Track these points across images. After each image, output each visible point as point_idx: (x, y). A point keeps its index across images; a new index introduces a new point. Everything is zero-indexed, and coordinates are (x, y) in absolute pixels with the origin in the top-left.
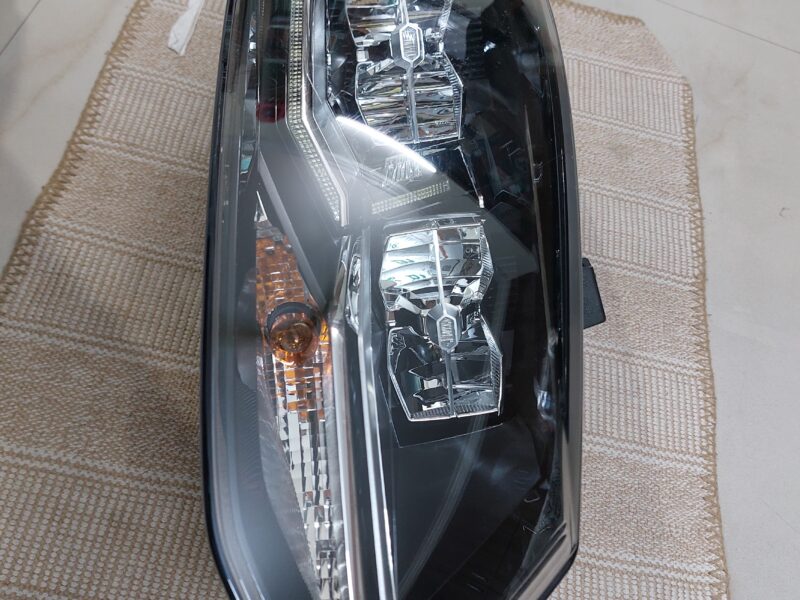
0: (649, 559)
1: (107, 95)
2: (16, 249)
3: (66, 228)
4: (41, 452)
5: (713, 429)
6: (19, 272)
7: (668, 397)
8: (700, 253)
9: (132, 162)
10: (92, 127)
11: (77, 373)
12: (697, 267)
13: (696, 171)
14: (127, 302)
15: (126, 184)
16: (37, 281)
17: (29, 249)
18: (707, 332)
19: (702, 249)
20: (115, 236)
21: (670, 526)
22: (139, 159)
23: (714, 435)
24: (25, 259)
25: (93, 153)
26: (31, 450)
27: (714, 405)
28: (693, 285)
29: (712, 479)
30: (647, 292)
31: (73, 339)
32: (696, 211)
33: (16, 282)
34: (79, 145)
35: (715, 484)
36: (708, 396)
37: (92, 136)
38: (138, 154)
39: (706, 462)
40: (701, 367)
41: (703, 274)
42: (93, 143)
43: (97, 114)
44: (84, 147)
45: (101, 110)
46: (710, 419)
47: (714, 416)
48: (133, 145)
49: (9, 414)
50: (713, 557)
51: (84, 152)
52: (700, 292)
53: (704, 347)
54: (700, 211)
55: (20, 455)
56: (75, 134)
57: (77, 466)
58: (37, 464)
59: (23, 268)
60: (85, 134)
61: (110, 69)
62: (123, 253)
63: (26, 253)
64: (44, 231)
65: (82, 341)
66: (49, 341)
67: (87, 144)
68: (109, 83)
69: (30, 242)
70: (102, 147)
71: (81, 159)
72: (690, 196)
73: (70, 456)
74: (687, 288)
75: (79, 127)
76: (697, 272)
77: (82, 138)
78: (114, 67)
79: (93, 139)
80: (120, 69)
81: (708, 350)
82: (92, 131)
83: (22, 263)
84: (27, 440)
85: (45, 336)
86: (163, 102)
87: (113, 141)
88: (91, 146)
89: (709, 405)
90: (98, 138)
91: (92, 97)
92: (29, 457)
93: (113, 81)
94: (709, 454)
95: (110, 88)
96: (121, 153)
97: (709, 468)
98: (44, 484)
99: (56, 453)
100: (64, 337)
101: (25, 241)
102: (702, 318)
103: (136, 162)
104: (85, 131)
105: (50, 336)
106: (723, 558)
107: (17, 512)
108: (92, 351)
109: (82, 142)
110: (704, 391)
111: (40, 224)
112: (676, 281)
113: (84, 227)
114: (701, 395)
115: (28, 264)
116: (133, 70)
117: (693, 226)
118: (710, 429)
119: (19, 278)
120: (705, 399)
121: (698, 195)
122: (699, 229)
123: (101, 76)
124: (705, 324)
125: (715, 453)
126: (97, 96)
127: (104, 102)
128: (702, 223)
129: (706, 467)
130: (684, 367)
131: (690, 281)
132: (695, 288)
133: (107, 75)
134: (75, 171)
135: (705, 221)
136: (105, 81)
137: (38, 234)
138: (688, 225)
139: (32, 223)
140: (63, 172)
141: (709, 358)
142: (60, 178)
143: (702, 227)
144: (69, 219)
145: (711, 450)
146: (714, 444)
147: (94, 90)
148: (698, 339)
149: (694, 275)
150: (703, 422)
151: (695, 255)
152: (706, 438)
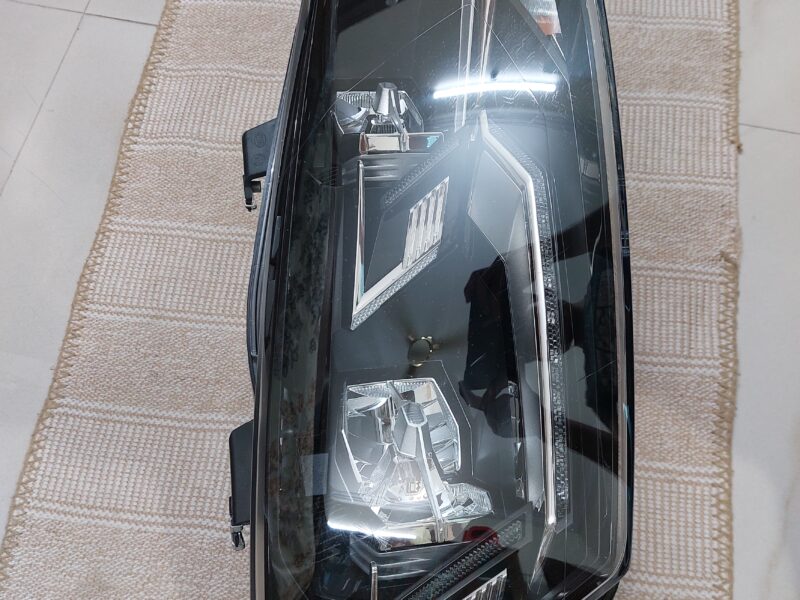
0: (185, 148)
1: (715, 544)
2: (734, 339)
3: (701, 367)
4: (654, 186)
5: (92, 253)
6: (724, 322)
7: (127, 280)
9: (664, 460)
10: (716, 496)
11: (647, 244)
12: (45, 427)
15: (662, 431)
16: (706, 317)
17: (724, 342)
18: (63, 349)
19: (32, 452)
20: (655, 369)
21: (159, 175)
22: (659, 465)
23: (93, 249)
24: (723, 334)
25: (705, 465)
26: (662, 186)
27: (82, 276)
28: (59, 406)
29: (108, 212)
30: (116, 388)
31: (661, 270)
32: (20, 506)
33: (723, 312)
34: (721, 470)
35: (107, 208)
36: (85, 284)
37: (713, 485)
38: (661, 471)
39: (109, 226)
40: (82, 313)
41: (41, 420)
42: (711, 476)
43: (718, 516)
44: (715, 469)
45: (715, 521)
47: (86, 266)
48: (670, 482)
49: (687, 206)
50: (128, 154)
51: (713, 463)
52: (53, 396)
53: (71, 333)
54: (14, 507)
55: (668, 182)
56: (729, 481)
58: (654, 177)
59: (722, 326)
60: (720, 486)
61: (724, 583)
63: (725, 338)
64: (718, 359)
65: (652, 269)
66: (678, 265)
67: (714, 473)
68: (718, 563)
69: (726, 347)
70: (698, 474)
71: (714, 454)
72: (19, 529)
74: (65, 401)
75: (729, 493)
76: (47, 422)
77: (722, 480)
78: (720, 588)
79: (710, 482)
80: (714, 586)
81: (68, 331)
82: (714, 491)
83: (725, 330)
84: (667, 191)
85: (682, 268)
86: (655, 548)
87: (691, 483)
88: (710, 472)
89: (87, 276)
90: (707, 485)
91: (730, 537)
92: (662, 181)
93: (716, 568)
94: (103, 233)
95: (716, 557)
96: (678, 469)
97: (107, 221)
99: (644, 186)
100: (668, 270)
101: (730, 347)
102: (62, 365)
103: (660, 461)
104: (721, 490)
105: (679, 270)
106: (122, 153)
107: (656, 146)
108: (642, 262)
109: (719, 475)
110: (87, 288)
111: (724, 365)
112: (77, 408)
113: (685, 371)
114: (92, 285)
115: (720, 330)
116: (700, 589)
117: (30, 485)
118: (95, 254)
119: (722, 317)
120: (89, 281)
121: (8, 531)
122: (24, 480)
123: (730, 571)
124: (61, 359)
125: (97, 234)
126: (724, 540)
127: (716, 534)
128: (18, 489)
129: (111, 221)
130: (99, 312)
131: (60, 409)
132: (57, 401)
133: (724, 575)
134: (714, 437)
135: (12, 493)
136: (724, 565)
137: (722, 356)
138: (37, 486)
139: (731, 365)
140: (724, 433)
141: (70, 322)
142: (725, 425)
143: (20, 483)
144: (702, 376)
145: (101, 236)
146: (95, 242)
147: (730, 548)
148: (75, 342)
149: (53, 417)
150: (99, 260)
151: (42, 443)
152: (101, 247)
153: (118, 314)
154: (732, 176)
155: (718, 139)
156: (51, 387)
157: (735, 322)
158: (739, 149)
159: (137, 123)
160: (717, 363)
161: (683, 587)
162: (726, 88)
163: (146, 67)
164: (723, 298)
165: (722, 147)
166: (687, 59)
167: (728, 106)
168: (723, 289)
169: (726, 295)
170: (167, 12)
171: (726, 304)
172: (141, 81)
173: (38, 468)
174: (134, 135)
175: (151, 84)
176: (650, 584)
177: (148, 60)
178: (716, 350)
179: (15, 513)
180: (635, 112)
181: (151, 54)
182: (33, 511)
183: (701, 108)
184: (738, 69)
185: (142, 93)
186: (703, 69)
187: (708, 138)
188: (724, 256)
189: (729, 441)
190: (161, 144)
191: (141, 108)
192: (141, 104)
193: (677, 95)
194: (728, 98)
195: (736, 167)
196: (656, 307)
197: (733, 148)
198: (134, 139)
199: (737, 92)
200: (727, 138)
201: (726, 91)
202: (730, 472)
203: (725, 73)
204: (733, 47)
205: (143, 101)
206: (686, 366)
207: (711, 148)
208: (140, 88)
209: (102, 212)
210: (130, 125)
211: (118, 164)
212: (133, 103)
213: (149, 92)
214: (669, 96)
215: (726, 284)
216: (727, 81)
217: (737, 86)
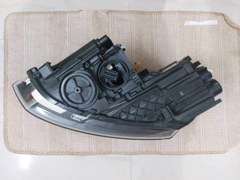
1: (167, 14)
2: (126, 11)
3: (133, 18)
4: (91, 28)
8: (168, 154)
9: (153, 24)
10: (158, 14)
11: (106, 29)
13: (194, 154)
14: (121, 33)
16: (121, 17)
18: (146, 154)
19: (170, 154)
20: (134, 27)
24: (125, 13)
26: (91, 27)
27: (128, 155)
28: (159, 151)
32: (181, 153)
35: (111, 154)
38: (155, 25)
40: (137, 152)
41: (163, 154)
42: (155, 15)
43: (162, 14)
46: (125, 153)
47: (126, 154)
48: (157, 23)
49: (96, 21)
50: (96, 152)
51: (152, 15)
53: (142, 153)
54: (181, 154)
55: (90, 25)
56: (155, 12)
57: (90, 35)
58: (89, 29)
59: (123, 13)
60: (156, 13)
62: (131, 29)
65: (112, 28)
68: (171, 14)
69: (128, 13)
70: (154, 18)
71: (150, 15)
73: (91, 33)
74: (158, 150)
75: (157, 12)
76: (163, 153)
78: (175, 13)
81: (142, 154)
82: (157, 15)
83: (124, 13)
84: (92, 25)
87: (156, 19)
92: (90, 27)
93: (172, 14)
94: (117, 153)
95: (170, 14)
96: (154, 21)
98: (86, 31)
99: (91, 31)
100: (112, 25)
105: (111, 22)
106: (96, 154)
107: (81, 29)
109: (154, 14)
110: (131, 152)
111: (132, 13)
112: (159, 147)
113: (134, 21)
114: (130, 152)
115: (124, 14)
116: (176, 17)
117: (176, 152)
118: (123, 153)
119: (121, 14)
120: (129, 152)
121: (186, 154)
122: (175, 154)
123: (172, 12)
124: (149, 154)
125: (117, 154)
126: (166, 13)
127: (165, 14)
128: (178, 155)
129: (114, 152)
130: (136, 148)
131: (160, 151)
132: (158, 152)
133: (173, 13)
134: (147, 15)
135: (179, 156)
136: (171, 13)
137: (130, 13)
138: (176, 151)
139: (132, 12)
140: (146, 13)
141: (140, 154)
142: (144, 13)
143: (176, 155)
144: (135, 17)
145: (118, 153)
146: (120, 154)
147: (168, 12)
148: (144, 152)
149: (161, 152)
150: (124, 152)
151: (168, 152)
152: (121, 152)
153: (136, 144)
154: (87, 11)
155: (78, 15)
156: (155, 154)
157: (122, 11)
158: (81, 11)
159: (87, 153)
160: (132, 15)
161: (176, 20)
162: (65, 14)
163: (70, 155)
164: (117, 14)
165: (80, 14)
166: (57, 23)
167: (69, 13)
168: (115, 14)
169: (116, 13)
170: (53, 154)
171: (118, 13)
172: (74, 155)
173: (173, 152)
174: (90, 153)
175: (75, 152)
176: (177, 26)
177: (68, 155)
178: (129, 15)
179: (183, 154)
180: (73, 34)
181: (67, 154)
182: (181, 150)
183: (71, 19)
184: (59, 12)
185: (78, 154)
186: (59, 19)
187: (78, 17)
188: (107, 13)
189: (147, 12)
190: (92, 145)
191: (83, 153)
192: (81, 153)
193: (67, 25)
194: (67, 13)
195: (85, 11)
196: (120, 27)
197: (81, 12)
198: (91, 152)
199: (65, 12)
200: (78, 13)
201: (66, 14)
202: (153, 12)
203: (60, 14)
204: (53, 13)
205: (80, 153)
206: (133, 21)
207: (81, 17)
208: (76, 155)
209: (112, 155)
210: (88, 154)
211: (99, 154)
212: (81, 155)
213: (77, 152)
214: (68, 26)
215: (113, 13)
216: (63, 14)
217: (64, 12)
